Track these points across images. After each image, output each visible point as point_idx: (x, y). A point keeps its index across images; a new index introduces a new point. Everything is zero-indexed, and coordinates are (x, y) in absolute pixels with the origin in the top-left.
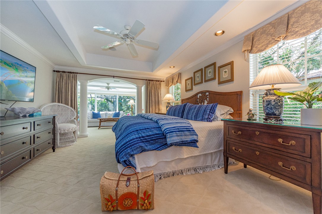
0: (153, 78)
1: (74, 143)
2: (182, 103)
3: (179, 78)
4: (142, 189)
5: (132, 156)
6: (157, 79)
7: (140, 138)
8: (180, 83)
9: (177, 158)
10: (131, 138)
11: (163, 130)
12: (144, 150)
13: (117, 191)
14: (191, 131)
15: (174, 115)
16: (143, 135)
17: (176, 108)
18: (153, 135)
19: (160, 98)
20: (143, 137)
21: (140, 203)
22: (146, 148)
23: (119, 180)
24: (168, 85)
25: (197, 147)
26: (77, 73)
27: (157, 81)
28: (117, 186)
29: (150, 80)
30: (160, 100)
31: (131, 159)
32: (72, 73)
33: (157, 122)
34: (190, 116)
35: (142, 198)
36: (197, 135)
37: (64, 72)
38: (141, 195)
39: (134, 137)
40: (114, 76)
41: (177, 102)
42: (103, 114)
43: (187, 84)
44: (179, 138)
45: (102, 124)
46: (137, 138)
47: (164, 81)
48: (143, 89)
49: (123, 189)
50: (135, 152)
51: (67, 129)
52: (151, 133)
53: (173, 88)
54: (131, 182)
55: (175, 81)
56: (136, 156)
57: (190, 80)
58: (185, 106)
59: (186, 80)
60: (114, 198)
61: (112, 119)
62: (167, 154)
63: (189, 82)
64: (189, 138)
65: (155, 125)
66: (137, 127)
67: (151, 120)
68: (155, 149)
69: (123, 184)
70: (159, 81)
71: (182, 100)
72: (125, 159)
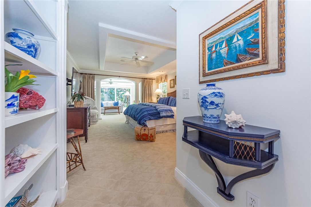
0: (147, 77)
1: (97, 123)
2: (168, 96)
3: (166, 78)
4: (150, 133)
5: (146, 121)
6: (150, 77)
7: (148, 114)
8: (167, 82)
9: (165, 124)
10: (145, 114)
11: (158, 110)
12: (150, 119)
13: (140, 132)
14: (171, 111)
15: (163, 104)
16: (150, 113)
17: (164, 99)
18: (154, 113)
19: (152, 92)
20: (150, 114)
21: (149, 138)
22: (151, 118)
23: (141, 129)
24: (157, 82)
25: (174, 118)
26: (95, 74)
27: (150, 79)
28: (141, 131)
29: (145, 79)
30: (152, 93)
31: (145, 123)
32: (91, 74)
33: (155, 107)
34: (172, 104)
35: (150, 136)
36: (174, 113)
37: (86, 74)
38: (149, 135)
39: (146, 113)
40: (120, 76)
41: (165, 94)
42: (105, 103)
43: (171, 83)
44: (165, 114)
45: (107, 111)
46: (147, 114)
47: (155, 79)
48: (140, 85)
49: (143, 132)
50: (147, 119)
51: (94, 113)
52: (153, 112)
53: (161, 85)
54: (146, 130)
55: (163, 80)
56: (147, 122)
57: (173, 81)
58: (169, 98)
59: (170, 81)
60: (140, 135)
61: (113, 107)
62: (160, 122)
63: (172, 82)
64: (170, 114)
65: (154, 108)
66: (147, 109)
67: (151, 106)
68: (155, 119)
69: (143, 130)
70: (151, 79)
71: (168, 94)
72: (143, 122)
